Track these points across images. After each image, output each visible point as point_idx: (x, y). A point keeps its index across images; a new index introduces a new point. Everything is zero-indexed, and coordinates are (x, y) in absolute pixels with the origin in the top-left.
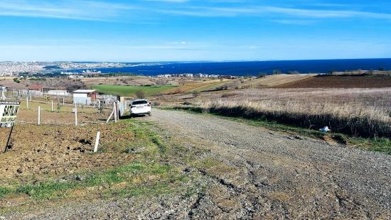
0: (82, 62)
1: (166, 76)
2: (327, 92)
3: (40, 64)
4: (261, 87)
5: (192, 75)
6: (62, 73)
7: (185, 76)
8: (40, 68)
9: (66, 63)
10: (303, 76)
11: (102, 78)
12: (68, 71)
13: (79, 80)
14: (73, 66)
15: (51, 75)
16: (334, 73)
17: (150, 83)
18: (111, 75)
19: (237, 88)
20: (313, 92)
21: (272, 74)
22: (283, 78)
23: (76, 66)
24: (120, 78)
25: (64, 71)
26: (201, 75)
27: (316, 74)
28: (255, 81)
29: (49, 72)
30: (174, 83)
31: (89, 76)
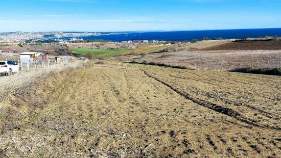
0: (70, 32)
1: (129, 42)
2: (236, 53)
3: (40, 33)
4: (192, 49)
5: (147, 41)
6: (56, 40)
7: (142, 42)
8: (41, 36)
9: (59, 33)
10: (225, 41)
11: (81, 43)
12: (60, 39)
13: (65, 45)
14: (63, 34)
15: (47, 42)
16: (247, 39)
17: (115, 47)
18: (88, 41)
19: (175, 51)
20: (226, 53)
21: (202, 40)
22: (210, 43)
23: (66, 35)
24: (94, 43)
25: (57, 39)
26: (154, 41)
27: (234, 40)
28: (189, 45)
29: (46, 39)
30: (133, 47)
31: (73, 42)
